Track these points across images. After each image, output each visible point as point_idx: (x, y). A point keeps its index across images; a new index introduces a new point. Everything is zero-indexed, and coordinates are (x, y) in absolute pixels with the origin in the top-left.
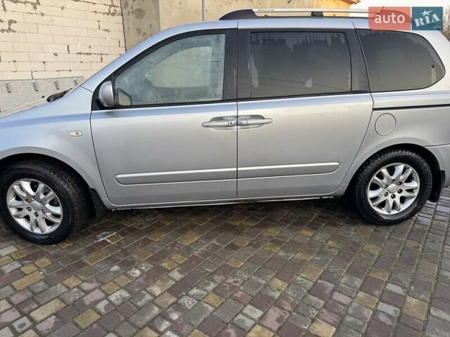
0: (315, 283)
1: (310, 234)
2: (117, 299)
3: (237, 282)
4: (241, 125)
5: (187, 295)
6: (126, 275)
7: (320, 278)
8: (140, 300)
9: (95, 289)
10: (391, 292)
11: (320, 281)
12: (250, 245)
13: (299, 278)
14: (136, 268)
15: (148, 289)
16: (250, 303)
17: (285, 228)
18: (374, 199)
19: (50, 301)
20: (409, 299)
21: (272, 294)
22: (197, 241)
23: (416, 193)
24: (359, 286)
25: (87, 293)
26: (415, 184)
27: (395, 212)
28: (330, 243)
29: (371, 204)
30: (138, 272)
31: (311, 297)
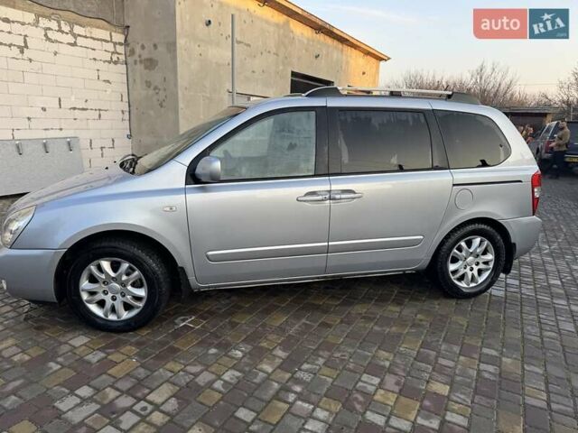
0: (418, 352)
1: (398, 309)
2: (231, 379)
3: (344, 356)
4: (334, 199)
5: (300, 369)
6: (228, 356)
7: (421, 347)
8: (255, 378)
9: (202, 372)
10: (487, 355)
11: (422, 350)
12: (342, 322)
13: (401, 349)
14: (236, 349)
15: (258, 367)
16: (365, 372)
17: (370, 305)
18: (454, 272)
19: (161, 384)
20: (504, 359)
21: (382, 363)
22: (286, 321)
23: (491, 265)
24: (458, 352)
25: (196, 375)
26: (490, 257)
27: (473, 285)
28: (419, 316)
29: (452, 278)
30: (239, 354)
31: (419, 363)
